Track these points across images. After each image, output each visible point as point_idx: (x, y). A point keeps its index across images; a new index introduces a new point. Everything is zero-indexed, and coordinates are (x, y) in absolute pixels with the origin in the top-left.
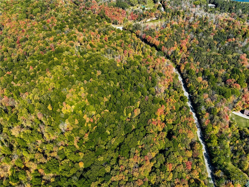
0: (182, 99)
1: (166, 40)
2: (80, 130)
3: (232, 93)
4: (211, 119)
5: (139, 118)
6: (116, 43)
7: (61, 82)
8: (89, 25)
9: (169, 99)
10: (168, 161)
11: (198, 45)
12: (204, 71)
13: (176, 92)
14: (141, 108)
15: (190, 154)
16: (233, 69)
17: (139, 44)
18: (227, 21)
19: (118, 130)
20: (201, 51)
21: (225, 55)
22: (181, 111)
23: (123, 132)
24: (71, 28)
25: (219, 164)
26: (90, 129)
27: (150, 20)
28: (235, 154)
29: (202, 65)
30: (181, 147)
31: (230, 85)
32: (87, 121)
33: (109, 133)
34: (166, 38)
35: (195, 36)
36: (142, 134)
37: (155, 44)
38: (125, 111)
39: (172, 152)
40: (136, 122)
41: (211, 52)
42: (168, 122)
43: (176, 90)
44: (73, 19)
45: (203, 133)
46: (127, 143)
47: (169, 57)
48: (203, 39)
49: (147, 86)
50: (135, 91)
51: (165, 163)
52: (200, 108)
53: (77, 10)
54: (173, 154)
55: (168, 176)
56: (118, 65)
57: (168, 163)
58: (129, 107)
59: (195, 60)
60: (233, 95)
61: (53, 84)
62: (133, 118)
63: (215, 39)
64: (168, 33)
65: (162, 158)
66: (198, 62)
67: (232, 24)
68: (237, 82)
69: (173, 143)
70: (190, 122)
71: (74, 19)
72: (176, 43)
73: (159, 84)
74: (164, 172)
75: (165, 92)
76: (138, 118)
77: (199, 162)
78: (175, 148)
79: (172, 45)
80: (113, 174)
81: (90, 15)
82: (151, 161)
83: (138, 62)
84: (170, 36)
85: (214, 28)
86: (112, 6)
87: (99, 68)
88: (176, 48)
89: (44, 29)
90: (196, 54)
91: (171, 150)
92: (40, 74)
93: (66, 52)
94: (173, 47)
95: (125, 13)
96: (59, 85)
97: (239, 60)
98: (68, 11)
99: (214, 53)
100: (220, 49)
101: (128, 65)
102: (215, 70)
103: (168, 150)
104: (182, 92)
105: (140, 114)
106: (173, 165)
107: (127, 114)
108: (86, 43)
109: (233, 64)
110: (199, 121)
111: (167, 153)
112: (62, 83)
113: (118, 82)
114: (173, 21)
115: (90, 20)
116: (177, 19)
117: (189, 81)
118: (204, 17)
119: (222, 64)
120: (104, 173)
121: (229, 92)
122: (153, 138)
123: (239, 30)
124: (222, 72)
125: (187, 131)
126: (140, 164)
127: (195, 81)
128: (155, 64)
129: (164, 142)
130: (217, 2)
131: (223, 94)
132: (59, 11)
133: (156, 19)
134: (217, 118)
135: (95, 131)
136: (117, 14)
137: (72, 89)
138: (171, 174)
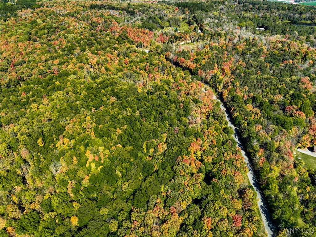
0: (225, 131)
1: (203, 62)
2: (78, 172)
3: (294, 123)
4: (268, 158)
5: (164, 155)
6: (138, 67)
7: (61, 110)
8: (106, 47)
9: (207, 131)
10: (205, 214)
11: (245, 68)
12: (254, 97)
13: (217, 122)
14: (168, 143)
16: (293, 94)
17: (168, 67)
18: (280, 42)
19: (133, 171)
20: (249, 74)
21: (281, 78)
22: (225, 146)
23: (141, 173)
24: (83, 50)
25: (284, 220)
26: (93, 170)
27: (184, 43)
28: (307, 207)
29: (251, 91)
30: (225, 195)
31: (291, 114)
32: (91, 160)
33: (120, 175)
34: (204, 60)
35: (242, 58)
36: (167, 177)
37: (189, 67)
38: (144, 146)
39: (212, 201)
40: (160, 161)
41: (261, 75)
42: (206, 161)
43: (217, 120)
44: (86, 41)
45: (257, 178)
46: (145, 189)
47: (208, 83)
48: (251, 61)
49: (178, 115)
50: (161, 121)
51: (201, 218)
52: (251, 142)
53: (93, 31)
54: (213, 204)
56: (140, 90)
57: (205, 217)
58: (150, 140)
59: (242, 84)
60: (296, 126)
61: (49, 113)
62: (157, 155)
63: (266, 61)
64: (205, 55)
65: (197, 211)
66: (245, 86)
67: (287, 46)
69: (213, 187)
70: (238, 160)
71: (88, 41)
72: (216, 65)
73: (194, 112)
74: (199, 231)
77: (252, 216)
78: (216, 195)
79: (211, 68)
80: (120, 234)
81: (108, 36)
82: (180, 214)
83: (166, 87)
84: (209, 58)
85: (265, 50)
86: (137, 27)
87: (114, 94)
89: (49, 52)
90: (243, 77)
91: (210, 198)
92: (34, 101)
93: (72, 75)
94: (213, 70)
95: (153, 35)
96: (58, 113)
97: (300, 84)
98: (82, 32)
99: (266, 76)
100: (274, 72)
101: (153, 91)
102: (269, 95)
103: (205, 199)
104: (225, 123)
105: (166, 150)
106: (213, 221)
107: (148, 149)
108: (100, 66)
109: (293, 88)
110: (251, 161)
111: (204, 203)
112: (62, 112)
113: (138, 110)
114: (212, 42)
115: (108, 41)
116: (218, 40)
117: (234, 110)
118: (251, 38)
119: (278, 88)
120: (107, 233)
121: (290, 121)
122: (183, 182)
123: (297, 51)
124: (279, 98)
125: (233, 172)
126: (163, 218)
127: (243, 110)
128: (188, 89)
129: (200, 188)
130: (266, 25)
131: (282, 125)
132: (71, 33)
133: (192, 42)
134: (275, 155)
135: (100, 172)
136: (143, 35)
137: (74, 119)
138: (211, 233)
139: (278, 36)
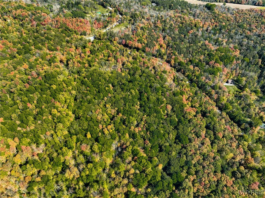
1: (146, 42)
2: (138, 141)
6: (103, 55)
10: (216, 132)
11: (172, 40)
12: (190, 60)
15: (223, 121)
16: (208, 54)
18: (178, 17)
20: (178, 45)
21: (196, 44)
25: (241, 120)
26: (145, 136)
27: (114, 25)
31: (213, 66)
34: (144, 40)
36: (187, 122)
38: (162, 111)
41: (185, 44)
43: (182, 80)
44: (33, 38)
47: (155, 56)
48: (173, 35)
52: (205, 88)
54: (216, 126)
55: (224, 141)
58: (161, 106)
59: (179, 53)
60: (218, 72)
62: (170, 113)
63: (180, 33)
64: (143, 35)
66: (181, 54)
68: (216, 62)
69: (211, 118)
70: (208, 100)
72: (155, 42)
73: (168, 80)
74: (220, 140)
76: (173, 112)
79: (153, 45)
80: (190, 159)
84: (147, 38)
85: (173, 24)
86: (71, 17)
87: (108, 82)
88: (157, 47)
91: (213, 123)
93: (59, 76)
94: (155, 46)
95: (89, 23)
97: (207, 46)
99: (188, 45)
102: (197, 57)
103: (210, 125)
105: (172, 109)
106: (222, 133)
107: (164, 112)
109: (205, 50)
111: (211, 127)
114: (138, 23)
115: (55, 36)
116: (141, 21)
117: (184, 71)
118: (159, 16)
119: (199, 52)
123: (190, 23)
124: (202, 57)
127: (189, 70)
131: (213, 73)
133: (119, 24)
134: (220, 91)
135: (152, 135)
136: (81, 24)
137: (98, 110)
138: (224, 138)
139: (172, 12)
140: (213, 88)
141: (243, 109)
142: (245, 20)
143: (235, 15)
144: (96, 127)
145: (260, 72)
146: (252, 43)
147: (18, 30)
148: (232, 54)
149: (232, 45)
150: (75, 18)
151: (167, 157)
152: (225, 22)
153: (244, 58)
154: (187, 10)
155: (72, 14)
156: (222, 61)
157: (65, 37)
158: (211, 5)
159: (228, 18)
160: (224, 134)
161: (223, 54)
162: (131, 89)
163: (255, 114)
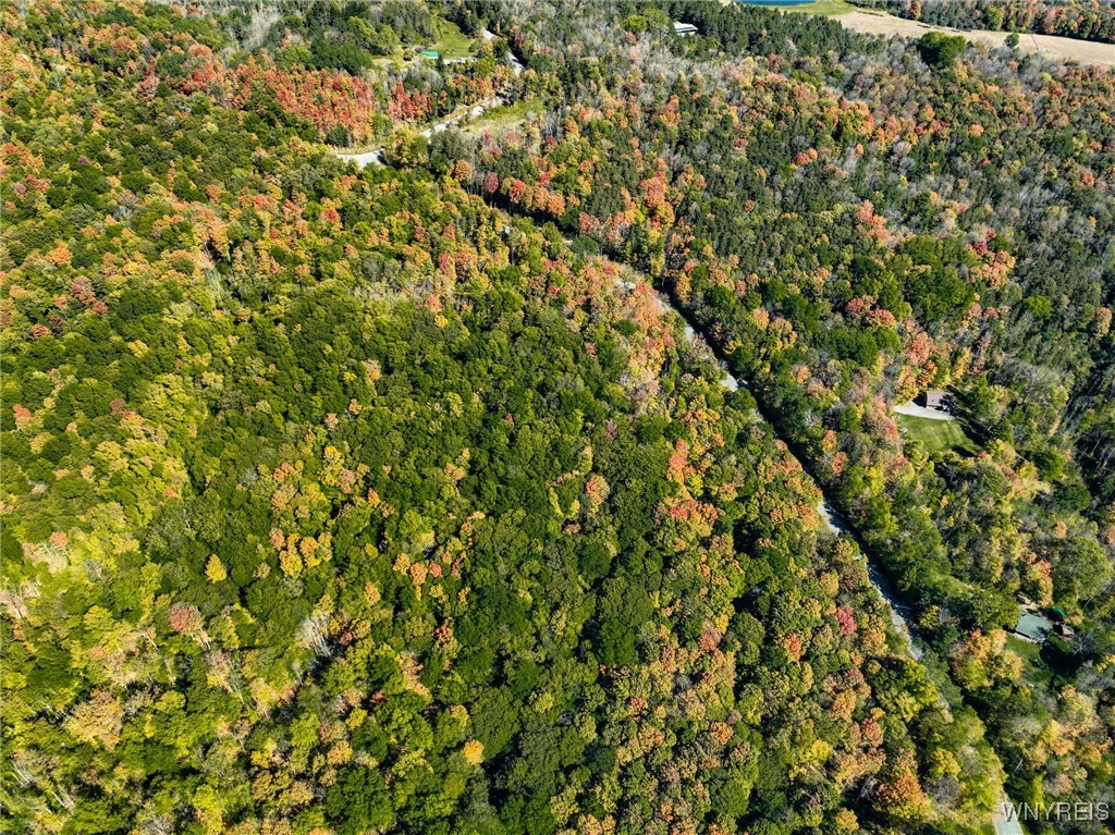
0: (730, 403)
1: (586, 189)
2: (408, 623)
3: (878, 344)
4: (847, 448)
5: (614, 510)
9: (689, 414)
10: (778, 628)
11: (707, 190)
12: (762, 285)
13: (701, 379)
14: (605, 471)
15: (832, 582)
16: (854, 262)
17: (484, 219)
18: (767, 86)
19: (557, 577)
20: (727, 212)
21: (811, 214)
22: (750, 447)
23: (581, 577)
25: (926, 588)
26: (448, 606)
28: (955, 543)
29: (749, 265)
30: (801, 570)
31: (863, 318)
32: (420, 578)
33: (529, 598)
34: (581, 179)
35: (685, 158)
36: (654, 567)
37: (547, 208)
38: (554, 499)
39: (780, 593)
41: (760, 211)
42: (724, 498)
43: (697, 373)
44: (127, 144)
45: (834, 505)
46: (617, 614)
47: (619, 255)
48: (717, 168)
49: (591, 382)
50: (559, 413)
51: (770, 640)
52: (800, 418)
53: (129, 96)
54: (788, 601)
55: (801, 678)
56: (442, 322)
57: (781, 636)
58: (560, 479)
59: (719, 247)
60: (882, 352)
61: (175, 465)
62: (593, 515)
63: (753, 160)
64: (581, 160)
65: (756, 629)
66: (730, 255)
67: (787, 99)
68: (880, 303)
69: (770, 563)
70: (791, 476)
72: (626, 194)
73: (633, 364)
74: (784, 669)
75: (663, 388)
76: (608, 511)
77: (870, 599)
78: (784, 578)
79: (614, 204)
80: (612, 739)
81: (207, 116)
82: (723, 647)
84: (596, 171)
85: (736, 120)
86: (302, 67)
87: (367, 351)
88: (633, 214)
90: (714, 226)
91: (774, 587)
92: (88, 431)
93: (174, 306)
94: (622, 209)
95: (370, 92)
97: (859, 227)
98: (82, 104)
99: (773, 214)
100: (784, 195)
101: (482, 316)
102: (798, 274)
103: (761, 594)
105: (611, 496)
106: (802, 638)
107: (565, 507)
108: (248, 247)
109: (847, 242)
110: (810, 466)
111: (764, 603)
112: (226, 451)
113: (475, 390)
114: (578, 106)
115: (217, 139)
116: (593, 96)
117: (724, 332)
118: (684, 77)
119: (813, 250)
120: (582, 749)
121: (869, 343)
122: (698, 568)
123: (816, 116)
124: (822, 277)
125: (795, 508)
126: (689, 670)
127: (747, 328)
128: (582, 291)
129: (741, 571)
130: (697, 14)
131: (852, 354)
132: (34, 111)
133: (505, 104)
134: (863, 438)
135: (473, 607)
136: (337, 96)
137: (285, 466)
138: (807, 666)
139: (750, 63)
140: (833, 420)
141: (951, 536)
142: (1090, 119)
143: (1045, 93)
144: (257, 538)
145: (1092, 369)
146: (1087, 227)
147: (81, 108)
148: (970, 273)
149: (981, 233)
150: (316, 72)
151: (511, 715)
152: (982, 123)
153: (1028, 293)
154: (825, 58)
155: (309, 54)
156: (913, 303)
157: (251, 147)
158: (945, 42)
159: (1003, 105)
160: (812, 645)
161: (922, 269)
162: (452, 388)
163: (1007, 567)
